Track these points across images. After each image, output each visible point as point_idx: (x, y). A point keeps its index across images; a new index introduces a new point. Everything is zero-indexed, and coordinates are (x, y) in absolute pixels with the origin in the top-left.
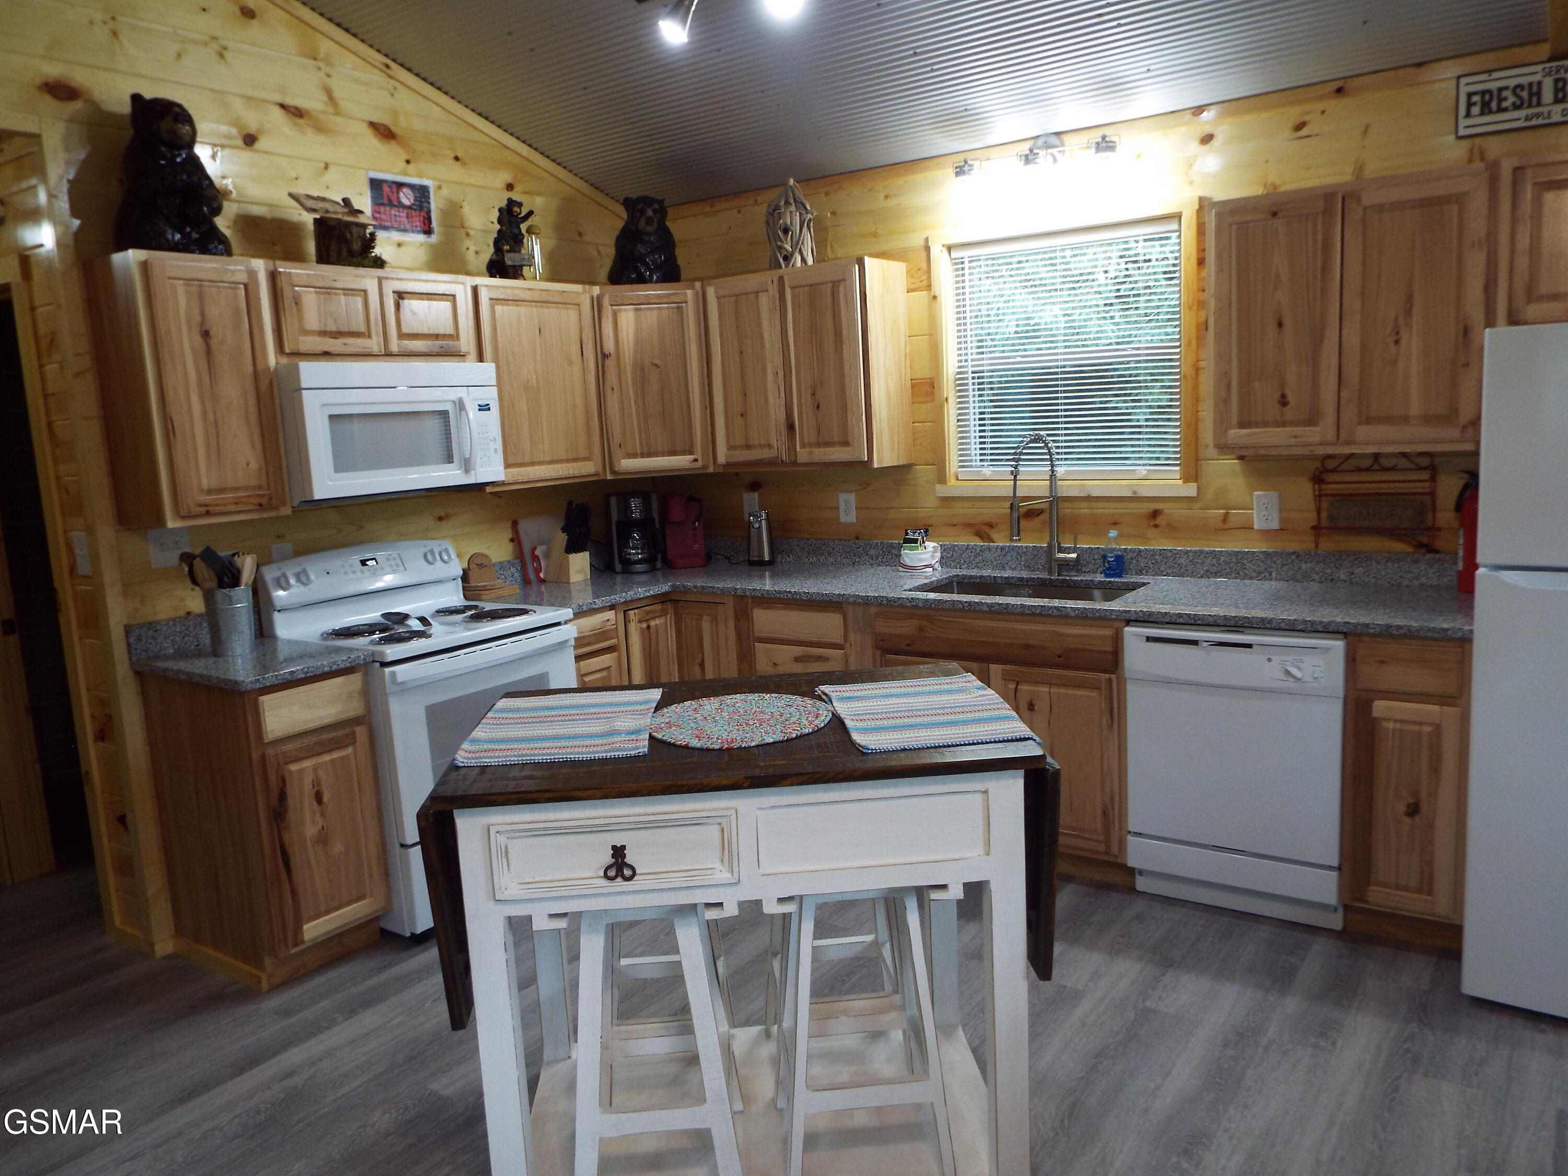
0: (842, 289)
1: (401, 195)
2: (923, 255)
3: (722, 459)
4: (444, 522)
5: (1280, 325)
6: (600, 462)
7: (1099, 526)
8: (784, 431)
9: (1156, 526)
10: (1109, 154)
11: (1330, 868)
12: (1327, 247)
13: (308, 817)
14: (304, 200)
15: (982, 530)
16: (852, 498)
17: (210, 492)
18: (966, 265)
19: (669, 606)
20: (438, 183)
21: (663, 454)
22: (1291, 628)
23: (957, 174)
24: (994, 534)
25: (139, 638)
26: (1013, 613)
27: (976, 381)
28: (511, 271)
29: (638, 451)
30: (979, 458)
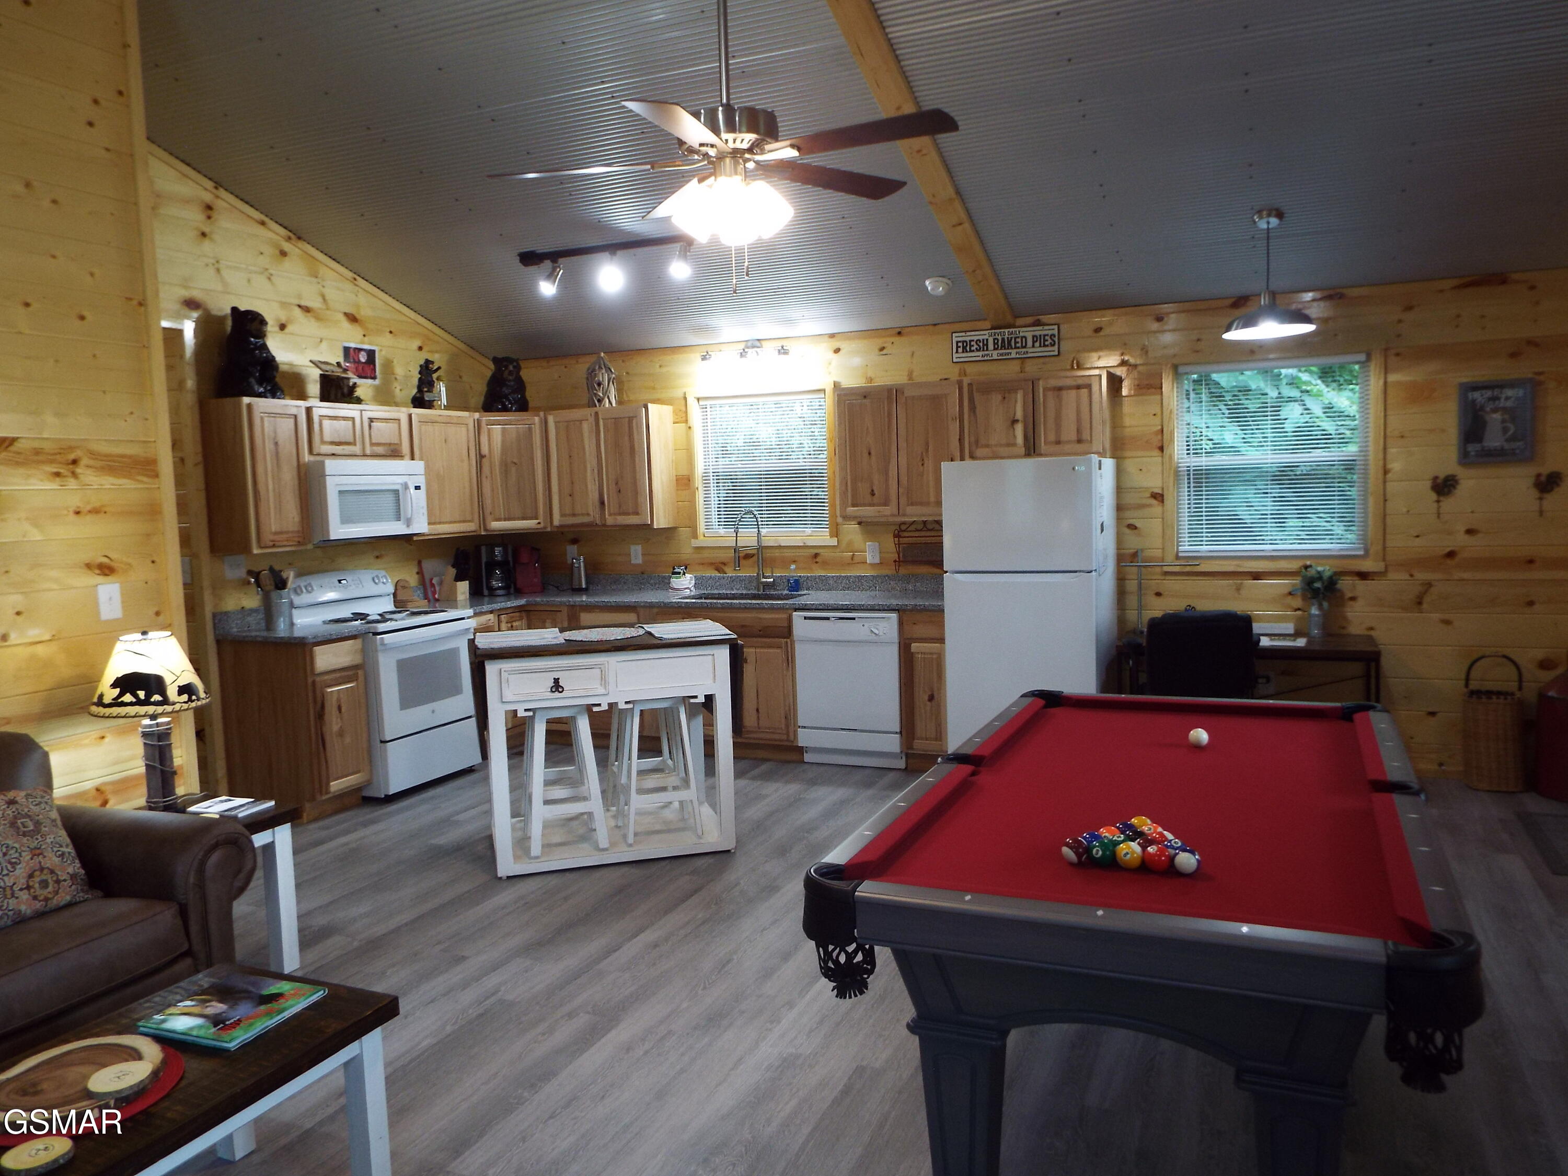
0: (634, 422)
1: (360, 356)
2: (683, 402)
3: (556, 522)
4: (379, 560)
5: (870, 454)
6: (478, 525)
7: (786, 563)
8: (597, 503)
9: (817, 562)
10: (786, 356)
11: (896, 733)
12: (890, 414)
13: (334, 719)
14: (320, 365)
15: (719, 567)
16: (639, 548)
17: (276, 533)
18: (708, 409)
19: (524, 614)
20: (380, 348)
21: (518, 519)
22: (872, 609)
23: (703, 359)
24: (726, 569)
25: (220, 620)
26: (734, 608)
27: (715, 478)
28: (427, 403)
29: (503, 516)
30: (717, 523)
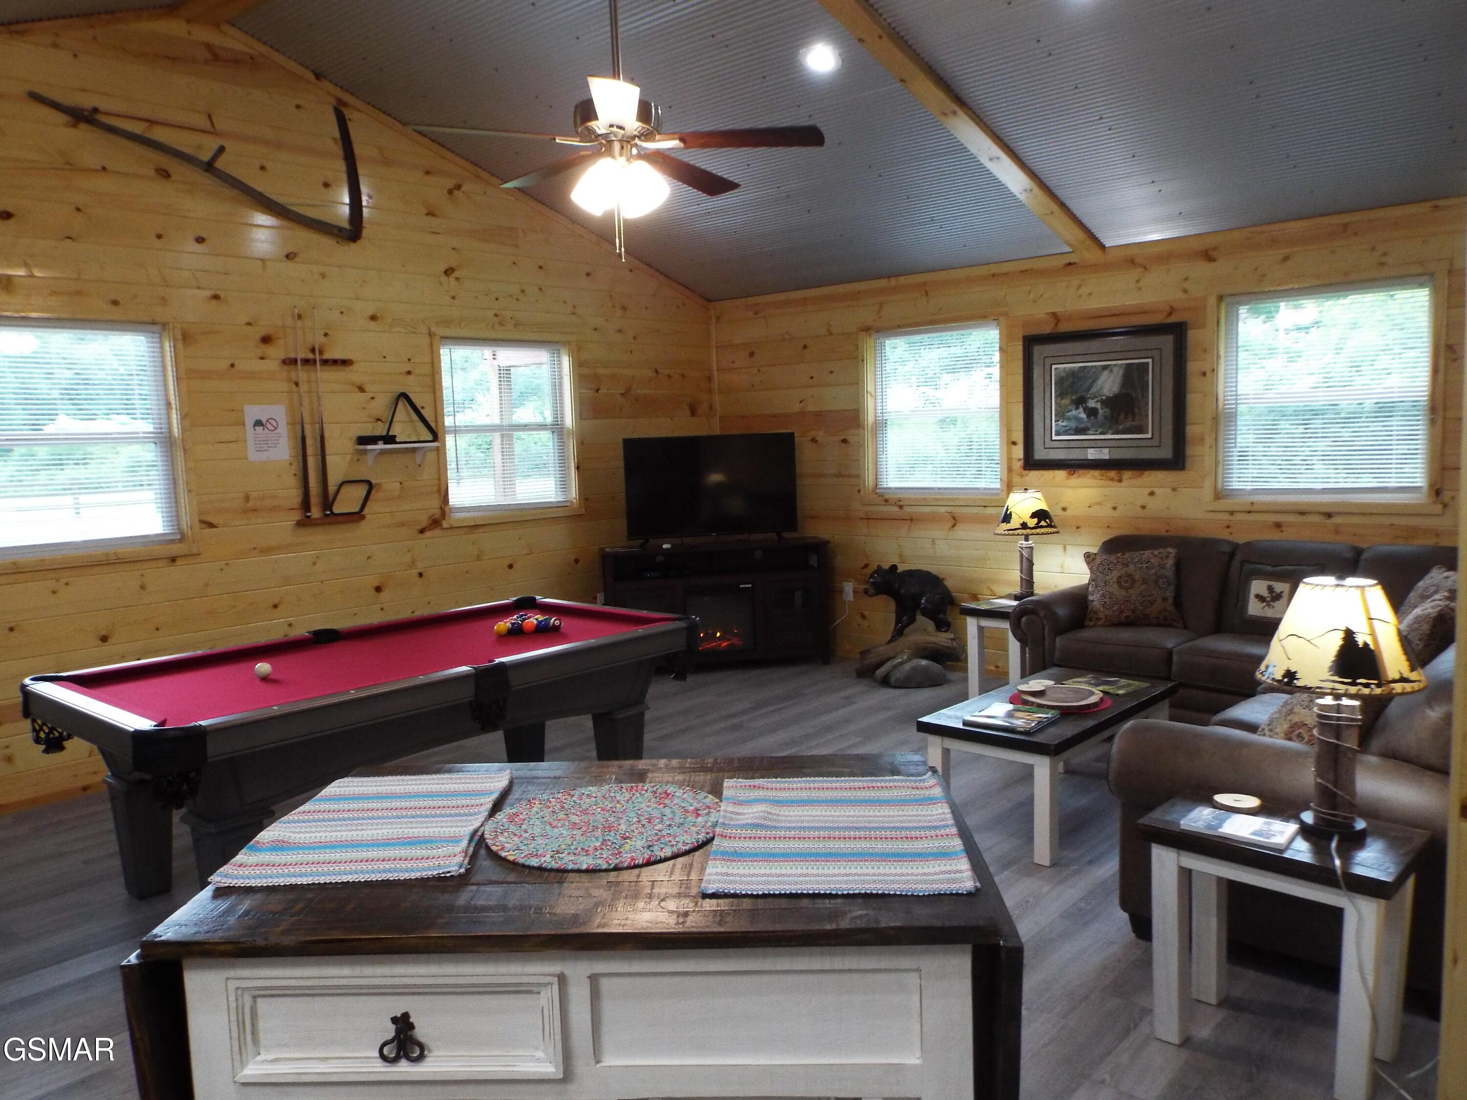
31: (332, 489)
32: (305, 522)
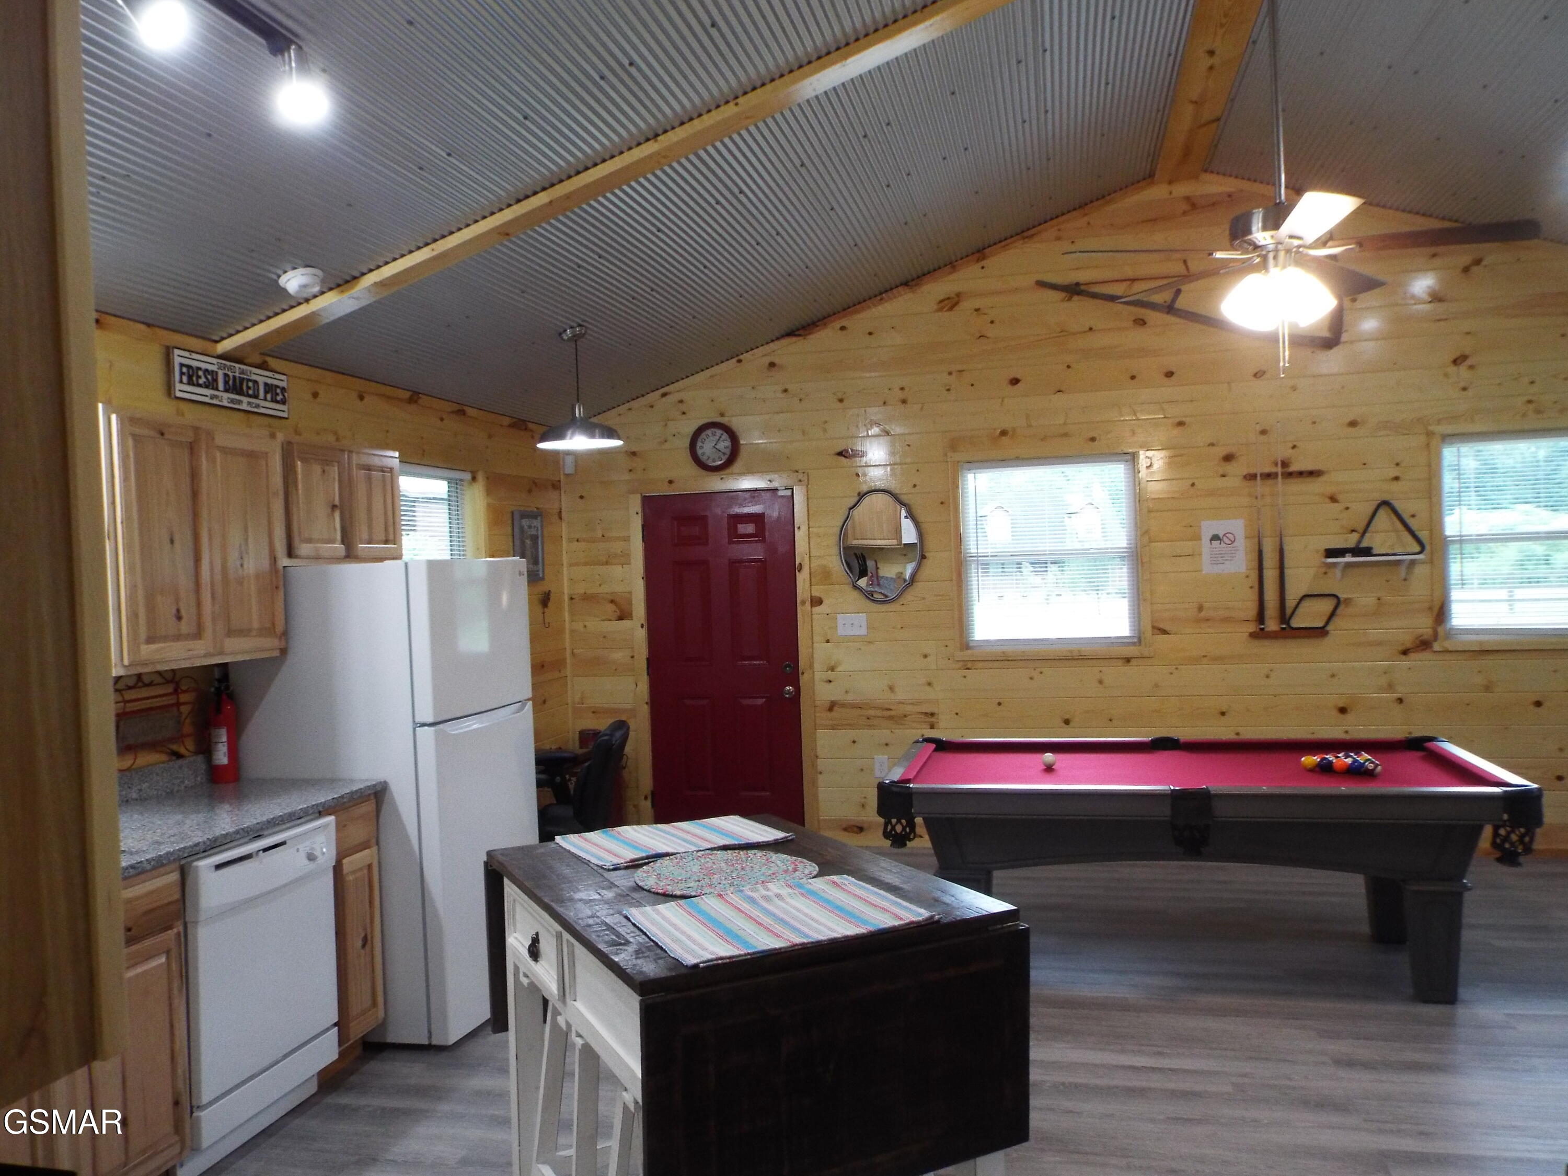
31: (1290, 603)
32: (1260, 634)
